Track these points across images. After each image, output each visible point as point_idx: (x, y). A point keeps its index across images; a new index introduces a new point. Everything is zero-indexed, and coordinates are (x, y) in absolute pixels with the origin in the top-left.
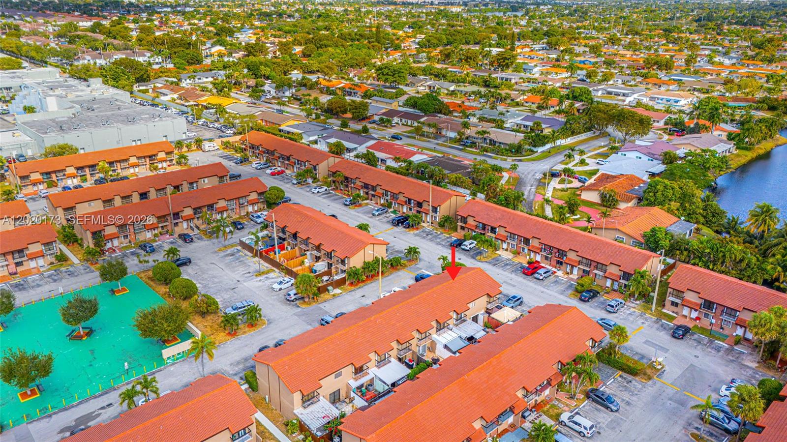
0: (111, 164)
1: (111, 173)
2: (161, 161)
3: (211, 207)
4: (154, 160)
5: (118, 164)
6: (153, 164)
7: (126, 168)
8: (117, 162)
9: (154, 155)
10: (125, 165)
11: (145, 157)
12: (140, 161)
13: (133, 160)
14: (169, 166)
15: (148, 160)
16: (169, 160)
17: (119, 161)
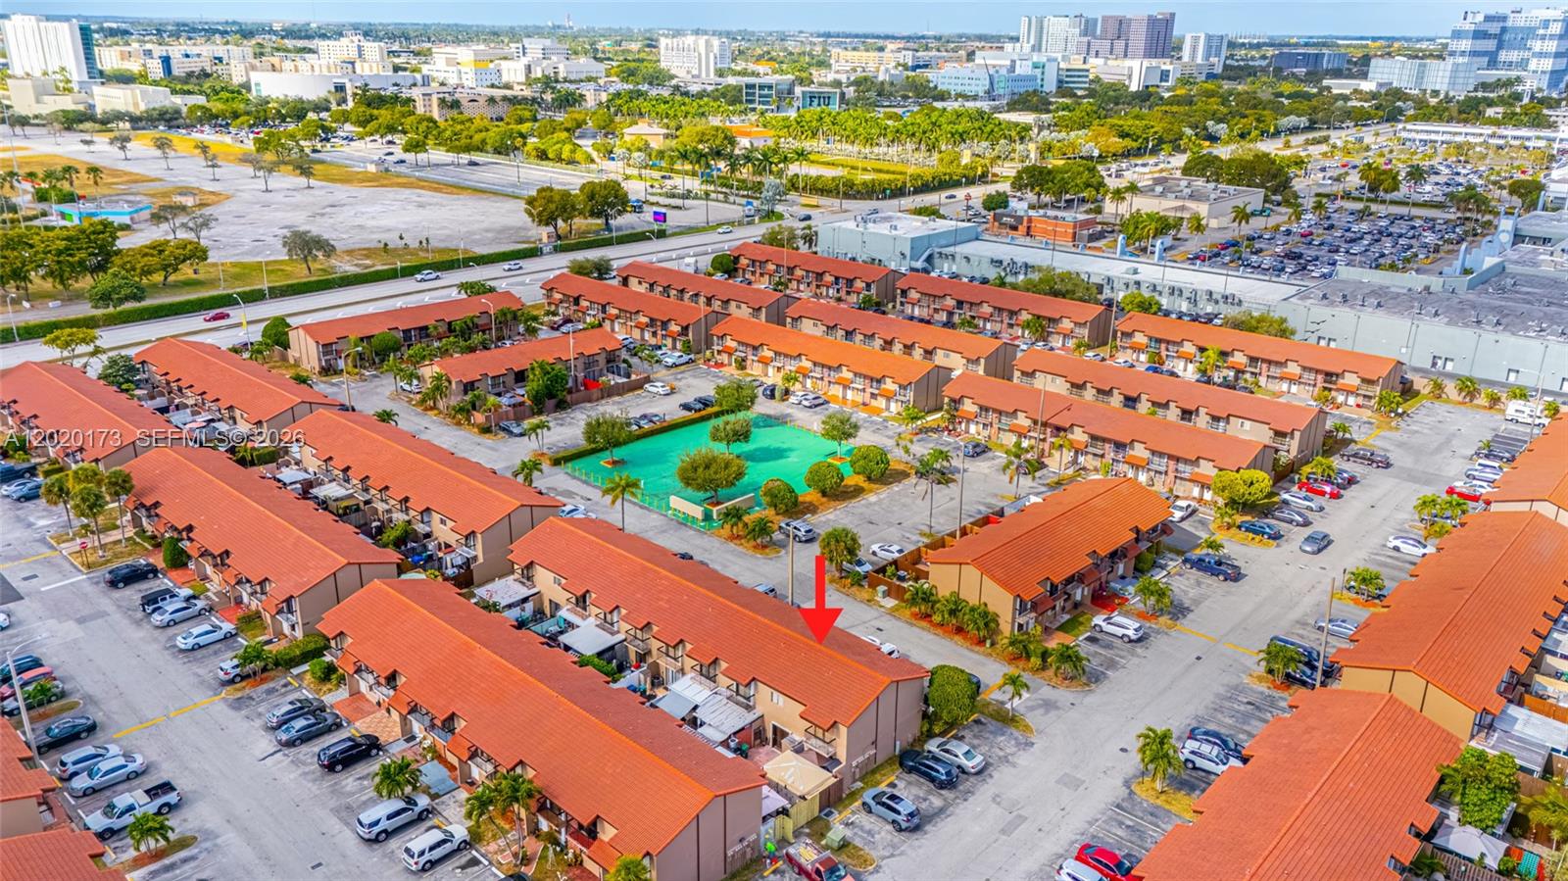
0: (1253, 360)
1: (1248, 376)
2: (1349, 392)
3: (1120, 446)
4: (1335, 383)
5: (1265, 366)
6: (1330, 390)
7: (1276, 378)
8: (1264, 361)
9: (1337, 375)
10: (1275, 371)
11: (1317, 371)
12: (1306, 375)
13: (1293, 369)
14: (1358, 406)
15: (1320, 377)
16: (1365, 396)
17: (1270, 362)
